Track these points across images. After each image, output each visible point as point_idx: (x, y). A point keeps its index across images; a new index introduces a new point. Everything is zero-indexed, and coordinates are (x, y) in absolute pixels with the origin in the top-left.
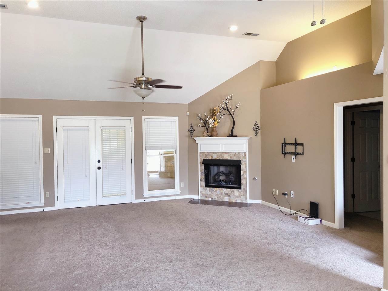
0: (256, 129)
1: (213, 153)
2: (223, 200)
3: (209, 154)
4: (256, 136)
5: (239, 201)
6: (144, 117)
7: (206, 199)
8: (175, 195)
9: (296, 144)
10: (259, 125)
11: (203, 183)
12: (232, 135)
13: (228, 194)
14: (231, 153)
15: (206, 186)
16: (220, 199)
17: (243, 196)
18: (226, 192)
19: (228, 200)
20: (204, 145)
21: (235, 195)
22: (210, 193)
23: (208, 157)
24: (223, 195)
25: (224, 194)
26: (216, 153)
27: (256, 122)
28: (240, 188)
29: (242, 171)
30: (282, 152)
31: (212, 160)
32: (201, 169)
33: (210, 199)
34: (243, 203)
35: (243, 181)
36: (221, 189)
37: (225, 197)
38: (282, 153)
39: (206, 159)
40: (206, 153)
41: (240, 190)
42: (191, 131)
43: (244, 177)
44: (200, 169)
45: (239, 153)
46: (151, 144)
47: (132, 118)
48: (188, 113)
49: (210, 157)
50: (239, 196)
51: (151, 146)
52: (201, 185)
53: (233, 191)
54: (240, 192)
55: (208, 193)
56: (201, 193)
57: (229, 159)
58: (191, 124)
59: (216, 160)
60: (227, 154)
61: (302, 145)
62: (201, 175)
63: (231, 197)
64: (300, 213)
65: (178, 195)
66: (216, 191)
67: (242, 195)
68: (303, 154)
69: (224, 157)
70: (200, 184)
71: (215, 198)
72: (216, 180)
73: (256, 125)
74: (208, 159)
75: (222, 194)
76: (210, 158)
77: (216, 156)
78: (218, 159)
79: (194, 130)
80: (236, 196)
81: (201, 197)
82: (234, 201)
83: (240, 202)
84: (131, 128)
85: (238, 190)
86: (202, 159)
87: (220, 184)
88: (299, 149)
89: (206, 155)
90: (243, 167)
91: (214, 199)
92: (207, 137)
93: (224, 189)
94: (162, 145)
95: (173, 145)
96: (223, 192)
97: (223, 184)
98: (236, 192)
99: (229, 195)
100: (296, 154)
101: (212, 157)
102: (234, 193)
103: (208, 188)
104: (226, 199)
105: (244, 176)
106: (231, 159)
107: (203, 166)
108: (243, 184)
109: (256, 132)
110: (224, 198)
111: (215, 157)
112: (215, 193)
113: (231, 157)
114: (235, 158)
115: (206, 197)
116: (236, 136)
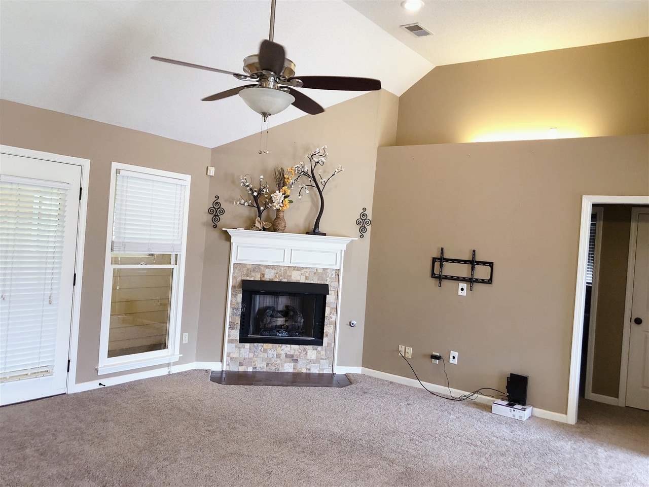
0: (362, 223)
1: (267, 267)
2: (281, 370)
3: (256, 268)
4: (362, 236)
5: (315, 370)
6: (115, 166)
7: (241, 369)
8: (168, 365)
9: (473, 263)
10: (370, 217)
11: (236, 334)
12: (314, 231)
13: (292, 356)
14: (306, 268)
15: (243, 340)
16: (274, 368)
17: (326, 359)
18: (288, 353)
19: (291, 370)
20: (248, 247)
21: (309, 357)
22: (251, 355)
23: (253, 274)
24: (281, 360)
25: (283, 356)
26: (273, 267)
27: (365, 209)
28: (321, 344)
29: (326, 308)
30: (432, 275)
31: (262, 283)
32: (234, 300)
33: (250, 369)
34: (323, 374)
35: (328, 329)
36: (277, 345)
37: (285, 362)
38: (432, 277)
39: (248, 278)
40: (248, 266)
41: (319, 348)
42: (216, 211)
43: (331, 320)
44: (231, 301)
45: (324, 270)
46: (127, 236)
47: (87, 163)
48: (212, 172)
49: (259, 276)
50: (317, 361)
51: (126, 241)
52: (231, 338)
53: (305, 350)
54: (319, 352)
55: (247, 357)
56: (228, 356)
57: (303, 280)
58: (217, 197)
59: (271, 283)
60: (297, 270)
61: (491, 264)
62: (233, 314)
63: (300, 362)
64: (480, 396)
65: (175, 364)
66: (265, 351)
67: (323, 357)
68: (490, 281)
69: (291, 276)
70: (229, 336)
71: (261, 366)
72: (266, 326)
73: (363, 215)
74: (252, 279)
75: (278, 356)
76: (258, 278)
77: (272, 274)
78: (277, 280)
79: (223, 212)
80: (310, 361)
81: (228, 365)
82: (304, 371)
83: (317, 372)
84: (81, 189)
85: (315, 347)
86: (239, 279)
87: (276, 335)
88: (482, 272)
89: (248, 269)
90: (330, 299)
91: (258, 369)
92: (260, 230)
93: (284, 346)
94: (151, 242)
95: (175, 243)
96: (283, 352)
97: (283, 335)
98: (311, 352)
99: (295, 358)
100: (471, 281)
101: (263, 275)
102: (306, 354)
103: (247, 345)
104: (288, 368)
105: (331, 318)
106: (307, 282)
107: (240, 296)
108: (327, 335)
109: (363, 230)
110: (283, 366)
111: (269, 276)
112: (262, 355)
113: (306, 278)
114: (315, 280)
115: (241, 364)
116: (325, 234)
